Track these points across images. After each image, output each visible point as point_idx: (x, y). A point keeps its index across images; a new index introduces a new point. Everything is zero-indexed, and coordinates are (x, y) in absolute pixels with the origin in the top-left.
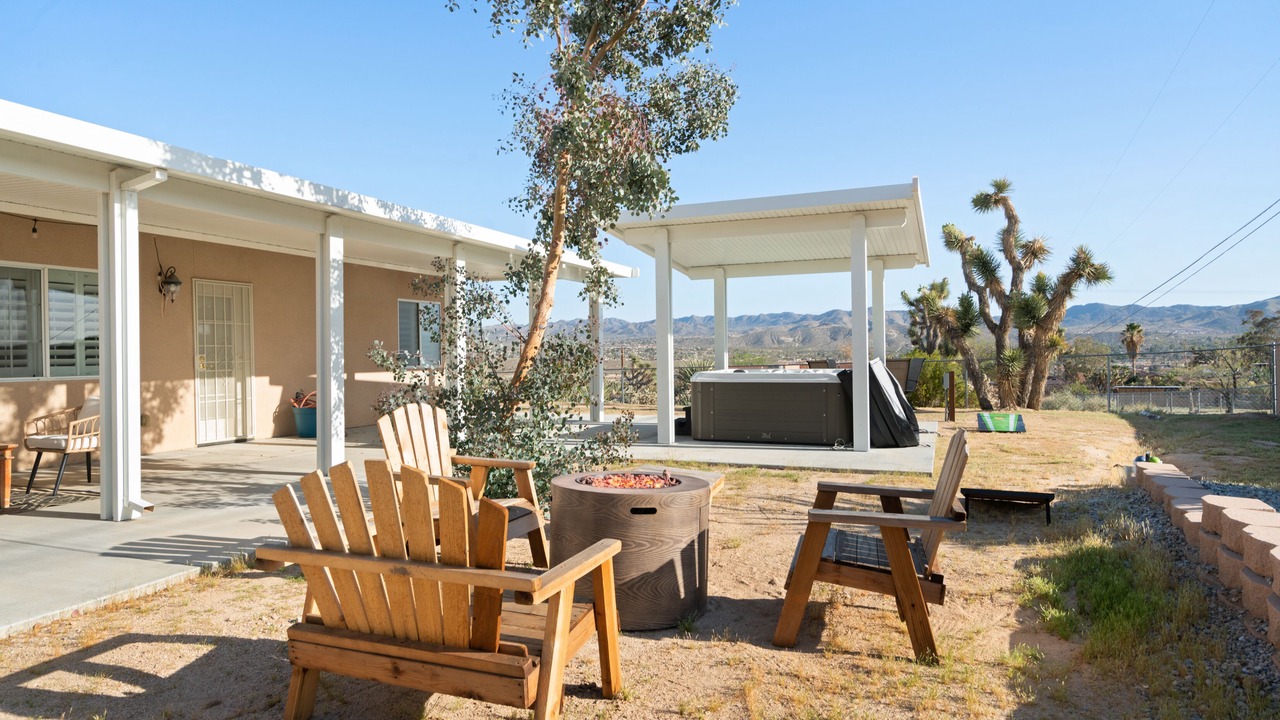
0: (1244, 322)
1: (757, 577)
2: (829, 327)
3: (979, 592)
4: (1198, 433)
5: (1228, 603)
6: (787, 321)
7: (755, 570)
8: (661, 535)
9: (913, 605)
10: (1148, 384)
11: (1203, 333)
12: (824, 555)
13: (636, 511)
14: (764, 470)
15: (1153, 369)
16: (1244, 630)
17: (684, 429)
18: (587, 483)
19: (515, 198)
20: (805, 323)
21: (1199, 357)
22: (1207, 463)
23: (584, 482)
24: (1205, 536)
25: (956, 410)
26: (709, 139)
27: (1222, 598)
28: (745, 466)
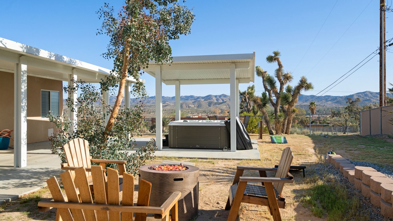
0: (347, 102)
1: (212, 201)
2: (208, 101)
3: (289, 203)
4: (341, 143)
5: (366, 202)
6: (192, 99)
7: (210, 199)
8: (185, 188)
9: (275, 209)
10: (318, 124)
11: (334, 105)
12: (244, 193)
13: (176, 180)
14: (200, 160)
15: (319, 118)
16: (373, 211)
17: (166, 144)
18: (153, 169)
19: (105, 53)
20: (199, 100)
21: (334, 114)
22: (347, 154)
23: (152, 169)
24: (356, 180)
25: (263, 134)
26: (183, 35)
27: (364, 201)
28: (193, 158)
